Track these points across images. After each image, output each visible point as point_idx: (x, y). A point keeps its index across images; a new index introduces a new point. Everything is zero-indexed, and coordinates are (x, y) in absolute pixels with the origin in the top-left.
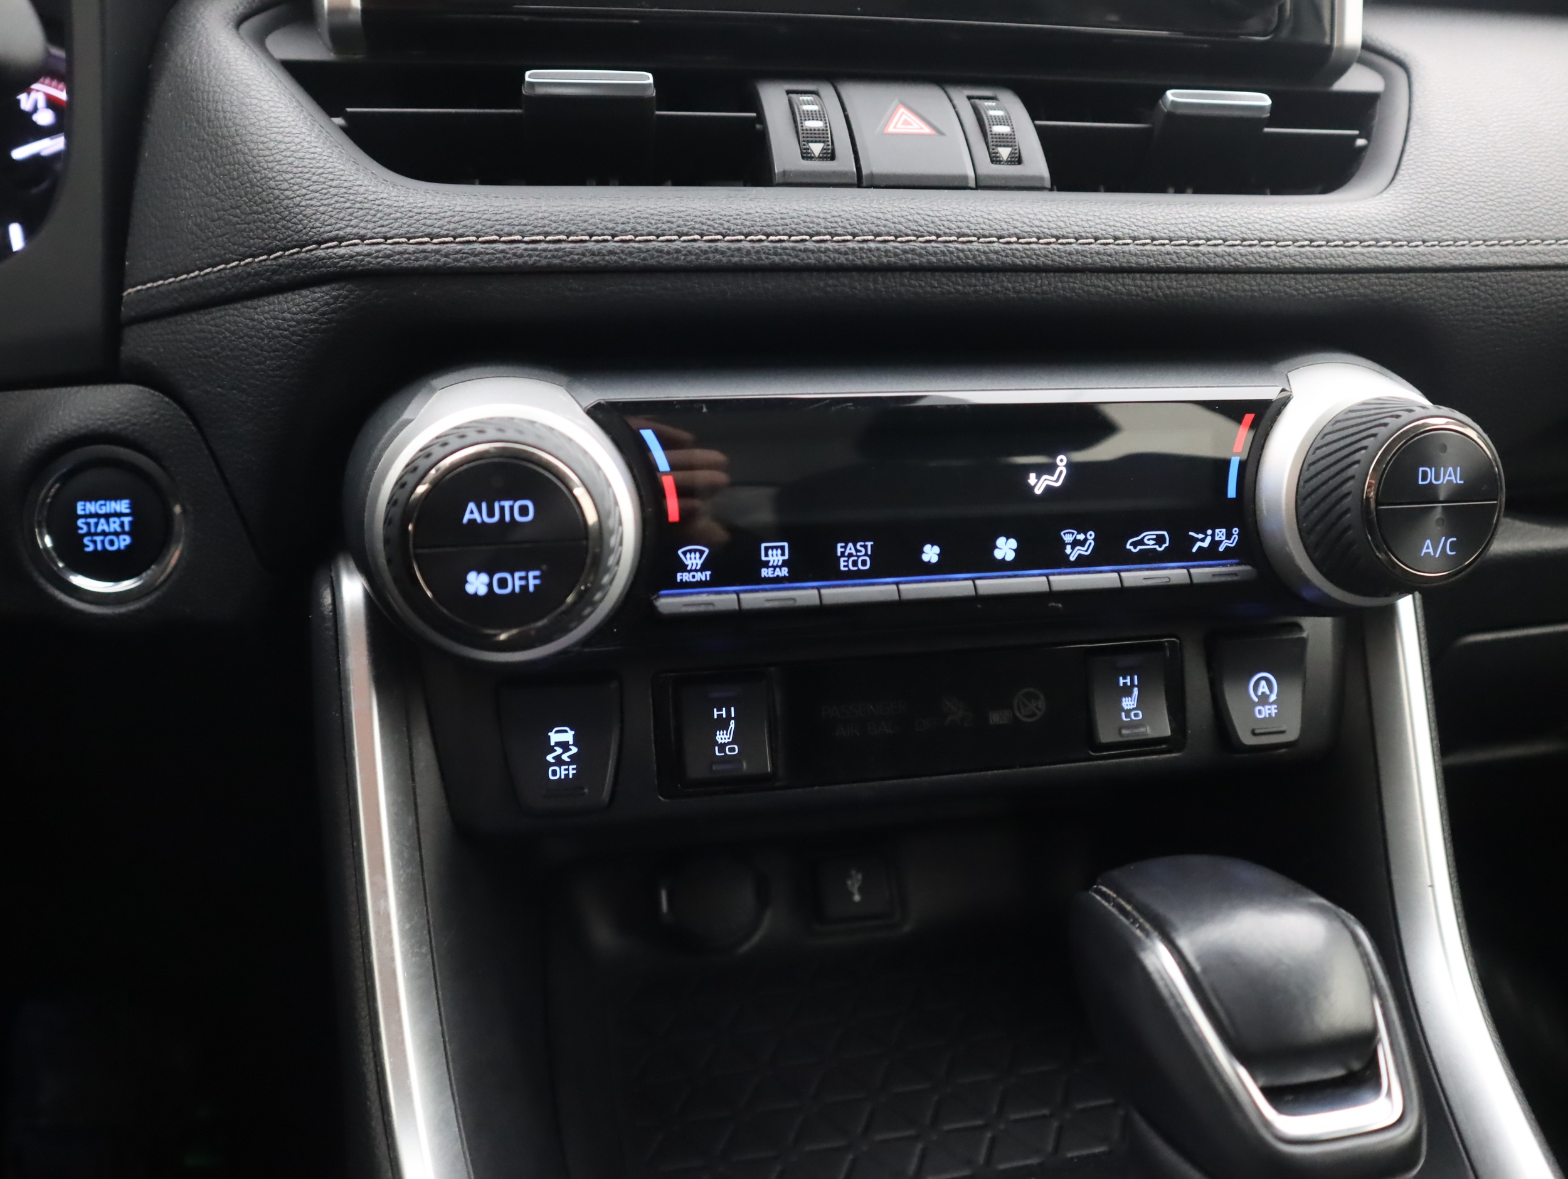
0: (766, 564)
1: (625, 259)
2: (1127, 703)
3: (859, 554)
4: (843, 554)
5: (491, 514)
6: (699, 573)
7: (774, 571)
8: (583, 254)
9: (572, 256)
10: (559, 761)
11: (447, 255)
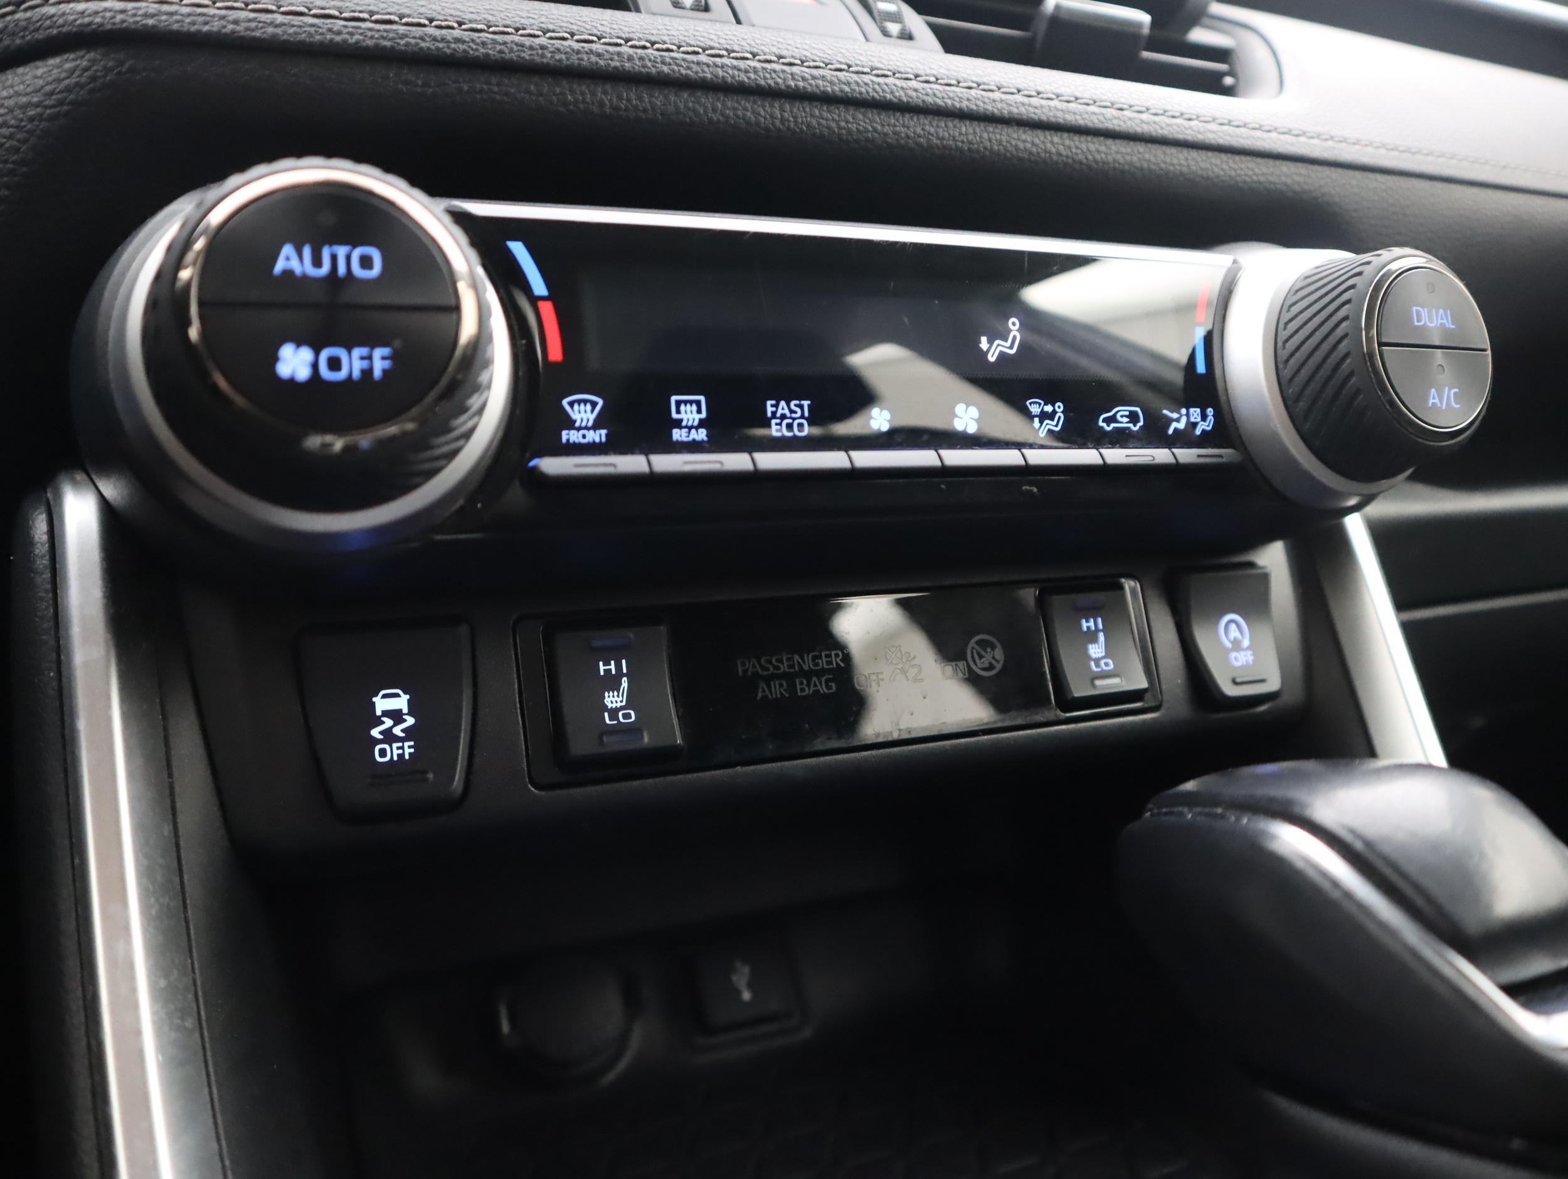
0: (678, 424)
1: (477, 50)
2: (1094, 650)
3: (794, 415)
4: (774, 414)
5: (317, 262)
6: (592, 432)
7: (689, 432)
8: (422, 39)
9: (407, 39)
10: (389, 737)
11: (236, 22)
